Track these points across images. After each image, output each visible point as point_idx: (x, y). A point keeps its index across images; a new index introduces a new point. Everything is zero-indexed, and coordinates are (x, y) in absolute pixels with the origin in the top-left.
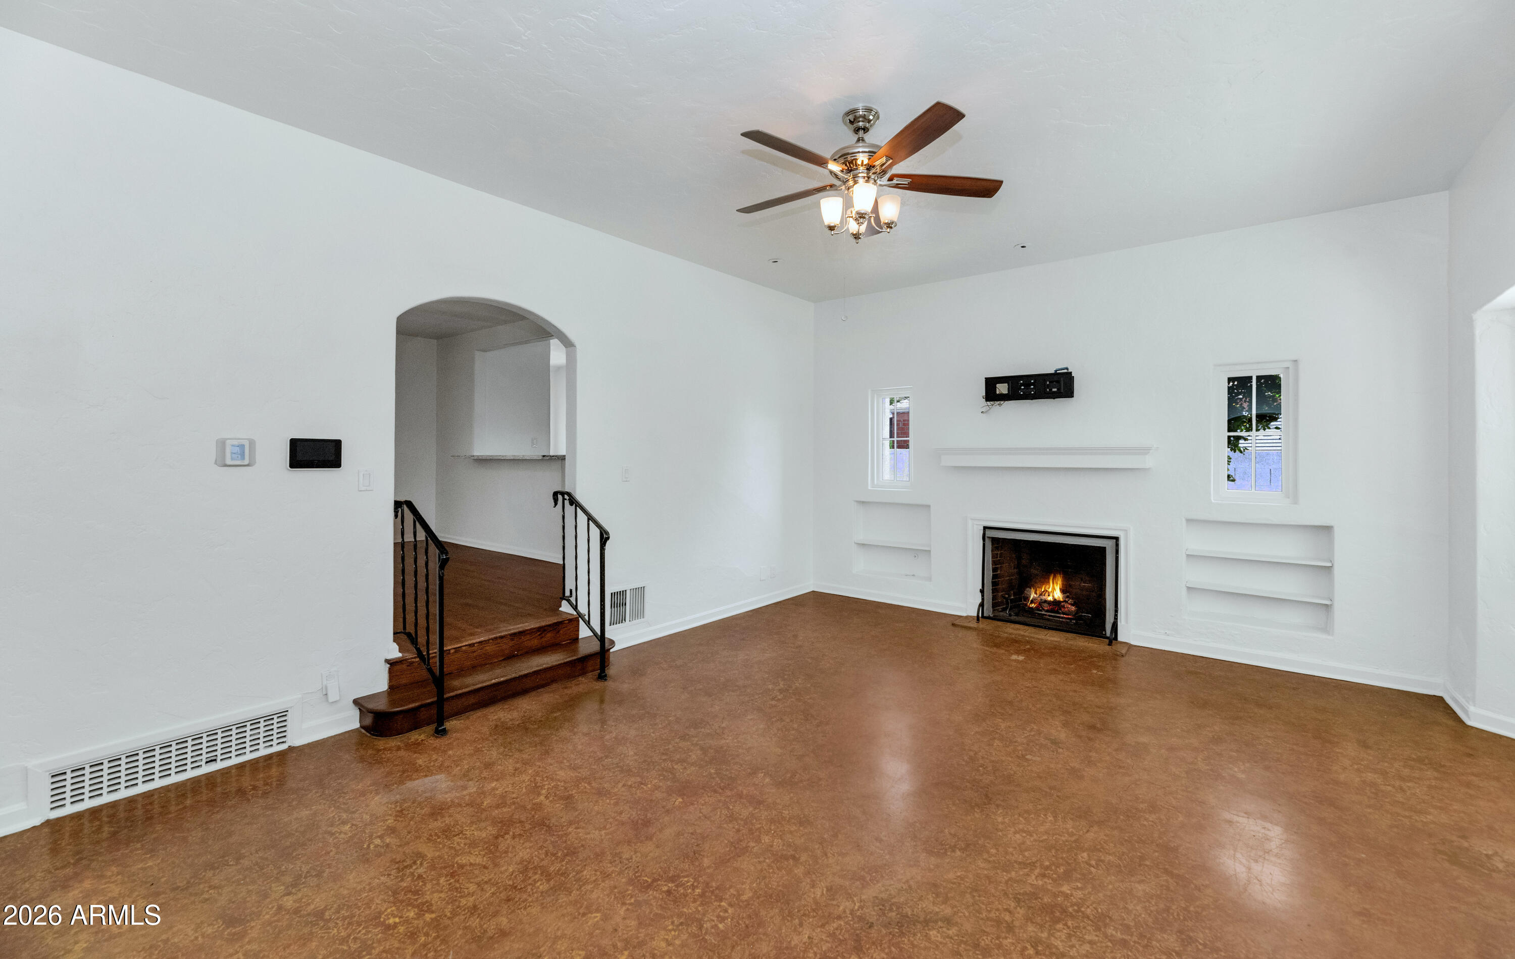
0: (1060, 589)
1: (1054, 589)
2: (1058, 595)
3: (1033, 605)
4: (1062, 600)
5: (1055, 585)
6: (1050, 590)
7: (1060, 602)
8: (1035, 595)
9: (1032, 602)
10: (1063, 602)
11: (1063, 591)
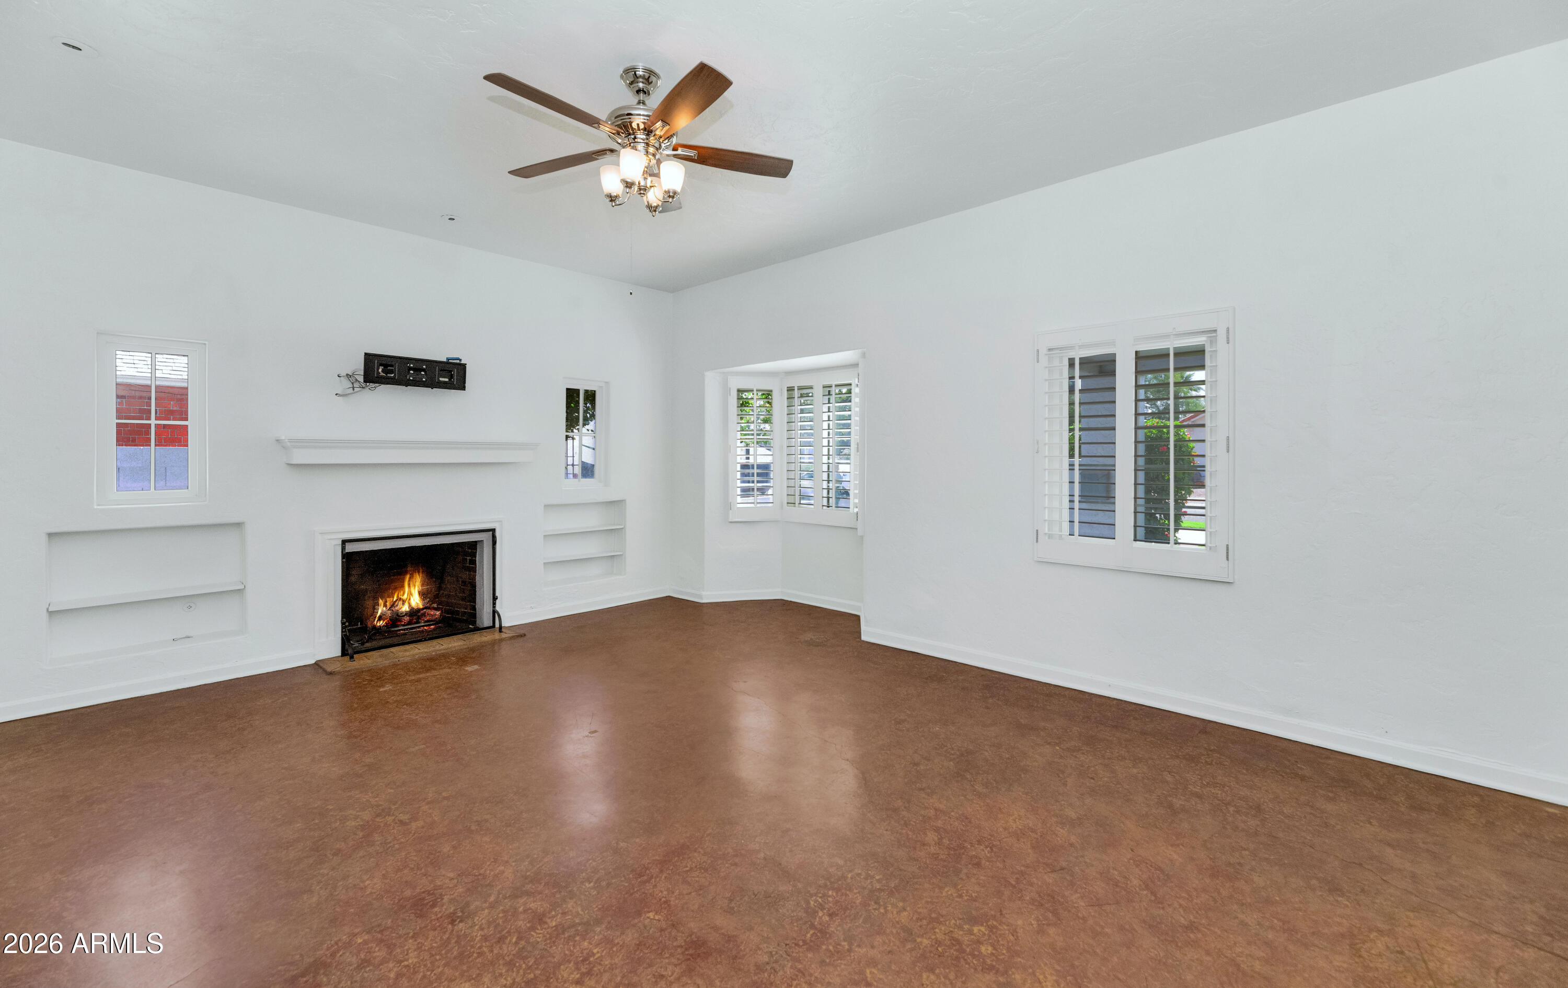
0: (419, 593)
1: (410, 594)
2: (416, 601)
3: (381, 623)
4: (421, 606)
5: (412, 589)
6: (405, 597)
7: (419, 610)
8: (384, 609)
9: (380, 618)
10: (423, 609)
11: (423, 594)
